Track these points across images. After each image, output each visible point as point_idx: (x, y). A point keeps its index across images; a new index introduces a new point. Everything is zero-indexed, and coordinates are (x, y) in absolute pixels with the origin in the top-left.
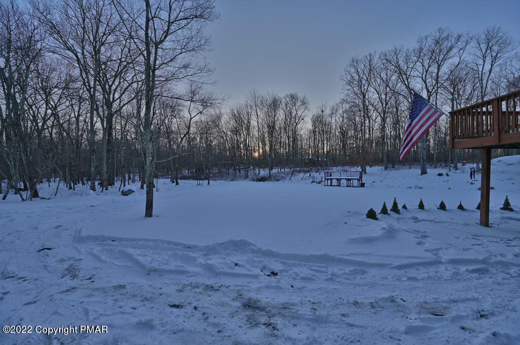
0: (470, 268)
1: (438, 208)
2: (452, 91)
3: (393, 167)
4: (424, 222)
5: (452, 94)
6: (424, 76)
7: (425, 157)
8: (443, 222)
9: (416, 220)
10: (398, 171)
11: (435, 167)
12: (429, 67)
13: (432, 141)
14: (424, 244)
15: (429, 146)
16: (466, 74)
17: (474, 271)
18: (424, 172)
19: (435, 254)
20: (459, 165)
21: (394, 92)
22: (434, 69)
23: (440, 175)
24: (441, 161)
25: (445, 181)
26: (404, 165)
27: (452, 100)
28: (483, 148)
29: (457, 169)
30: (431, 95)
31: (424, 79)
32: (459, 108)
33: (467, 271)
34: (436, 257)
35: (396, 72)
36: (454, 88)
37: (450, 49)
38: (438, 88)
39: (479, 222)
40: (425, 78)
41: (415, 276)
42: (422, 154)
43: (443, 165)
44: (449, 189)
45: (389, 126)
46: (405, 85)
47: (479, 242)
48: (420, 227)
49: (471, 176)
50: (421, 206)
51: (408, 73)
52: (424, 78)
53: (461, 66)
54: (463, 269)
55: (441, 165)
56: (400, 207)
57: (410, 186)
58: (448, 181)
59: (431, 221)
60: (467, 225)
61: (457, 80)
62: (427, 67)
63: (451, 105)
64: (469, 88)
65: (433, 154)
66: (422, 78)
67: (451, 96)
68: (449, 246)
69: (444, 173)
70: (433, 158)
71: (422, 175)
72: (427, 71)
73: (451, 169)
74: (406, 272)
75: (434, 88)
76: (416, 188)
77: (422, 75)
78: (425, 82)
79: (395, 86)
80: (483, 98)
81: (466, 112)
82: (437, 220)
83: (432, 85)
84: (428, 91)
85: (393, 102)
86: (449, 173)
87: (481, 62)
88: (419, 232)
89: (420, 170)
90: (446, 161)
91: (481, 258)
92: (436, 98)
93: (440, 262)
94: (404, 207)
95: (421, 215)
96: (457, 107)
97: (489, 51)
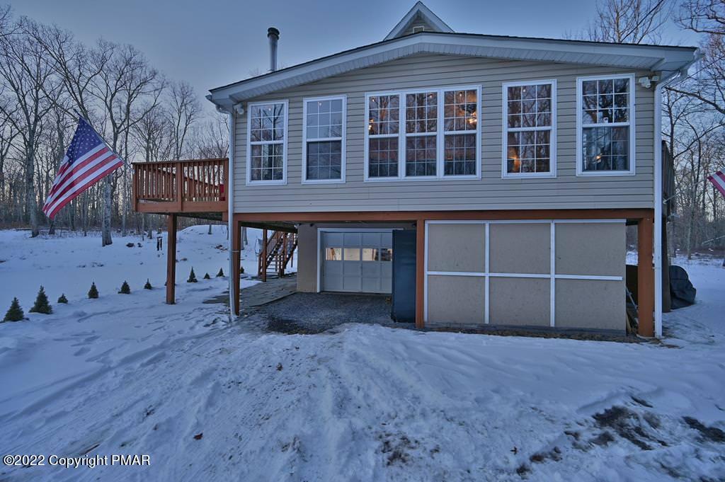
0: (145, 360)
1: (119, 293)
2: (147, 137)
3: (52, 232)
4: (95, 316)
5: (147, 141)
6: (108, 99)
7: (109, 220)
8: (124, 310)
9: (81, 316)
10: (61, 240)
11: (124, 235)
12: (116, 92)
13: (121, 197)
14: (89, 350)
15: (117, 204)
16: (163, 123)
17: (150, 362)
18: (107, 242)
19: (102, 361)
20: (154, 233)
21: (54, 103)
22: (122, 96)
23: (130, 245)
24: (133, 227)
25: (136, 254)
26: (74, 229)
27: (148, 149)
28: (169, 214)
29: (151, 238)
30: (118, 132)
31: (109, 105)
32: (155, 160)
33: (143, 365)
34: (103, 365)
35: (57, 70)
36: (149, 135)
37: (145, 82)
38: (128, 126)
39: (165, 300)
40: (111, 104)
41: (62, 409)
42: (105, 213)
43: (135, 232)
44: (142, 264)
45: (44, 159)
46: (77, 100)
47: (162, 324)
48: (87, 326)
49: (158, 247)
50: (94, 294)
51: (82, 84)
52: (108, 103)
53: (156, 110)
54: (137, 365)
55: (133, 232)
56: (52, 301)
57: (83, 264)
58: (140, 253)
59: (106, 313)
60: (152, 307)
61: (153, 126)
62: (113, 90)
63: (145, 156)
64: (165, 140)
65: (121, 217)
66: (106, 101)
67: (146, 143)
68: (125, 341)
69: (136, 244)
70: (122, 222)
71: (104, 246)
72: (113, 96)
73: (145, 238)
74: (45, 411)
75: (122, 124)
76: (93, 266)
77: (106, 98)
78: (110, 110)
79: (56, 94)
80: (178, 158)
81: (152, 168)
82: (115, 310)
83: (121, 119)
84: (114, 124)
85: (53, 120)
86: (142, 243)
87: (176, 116)
88: (84, 334)
89: (101, 239)
90: (139, 228)
91: (158, 344)
92: (127, 139)
93: (110, 369)
94: (63, 300)
95: (91, 307)
96: (152, 159)
97: (183, 108)
